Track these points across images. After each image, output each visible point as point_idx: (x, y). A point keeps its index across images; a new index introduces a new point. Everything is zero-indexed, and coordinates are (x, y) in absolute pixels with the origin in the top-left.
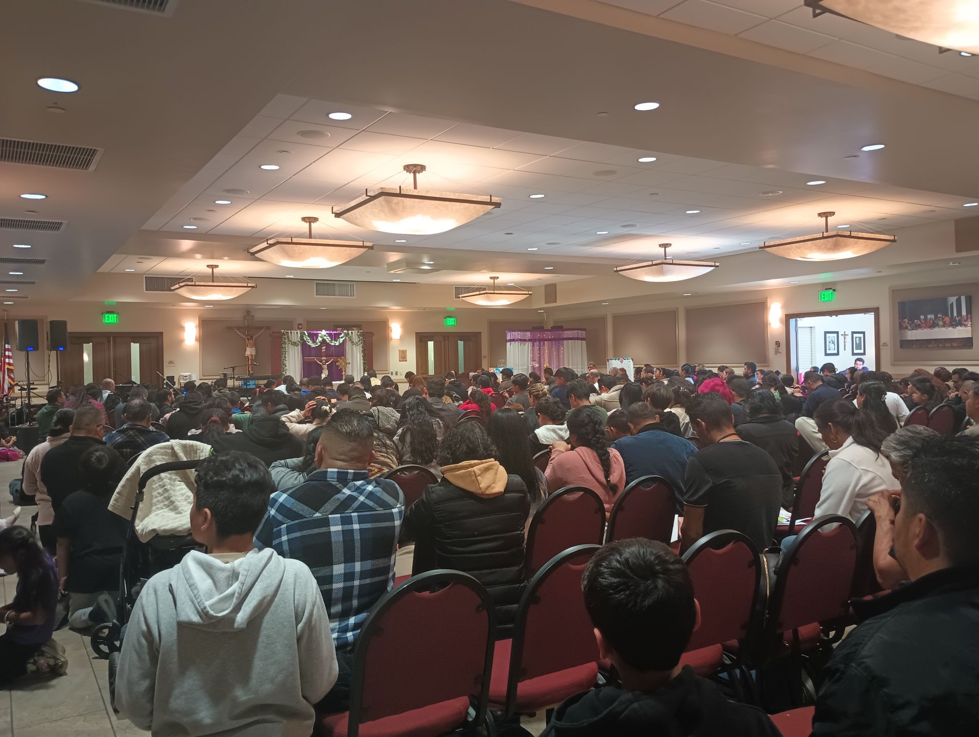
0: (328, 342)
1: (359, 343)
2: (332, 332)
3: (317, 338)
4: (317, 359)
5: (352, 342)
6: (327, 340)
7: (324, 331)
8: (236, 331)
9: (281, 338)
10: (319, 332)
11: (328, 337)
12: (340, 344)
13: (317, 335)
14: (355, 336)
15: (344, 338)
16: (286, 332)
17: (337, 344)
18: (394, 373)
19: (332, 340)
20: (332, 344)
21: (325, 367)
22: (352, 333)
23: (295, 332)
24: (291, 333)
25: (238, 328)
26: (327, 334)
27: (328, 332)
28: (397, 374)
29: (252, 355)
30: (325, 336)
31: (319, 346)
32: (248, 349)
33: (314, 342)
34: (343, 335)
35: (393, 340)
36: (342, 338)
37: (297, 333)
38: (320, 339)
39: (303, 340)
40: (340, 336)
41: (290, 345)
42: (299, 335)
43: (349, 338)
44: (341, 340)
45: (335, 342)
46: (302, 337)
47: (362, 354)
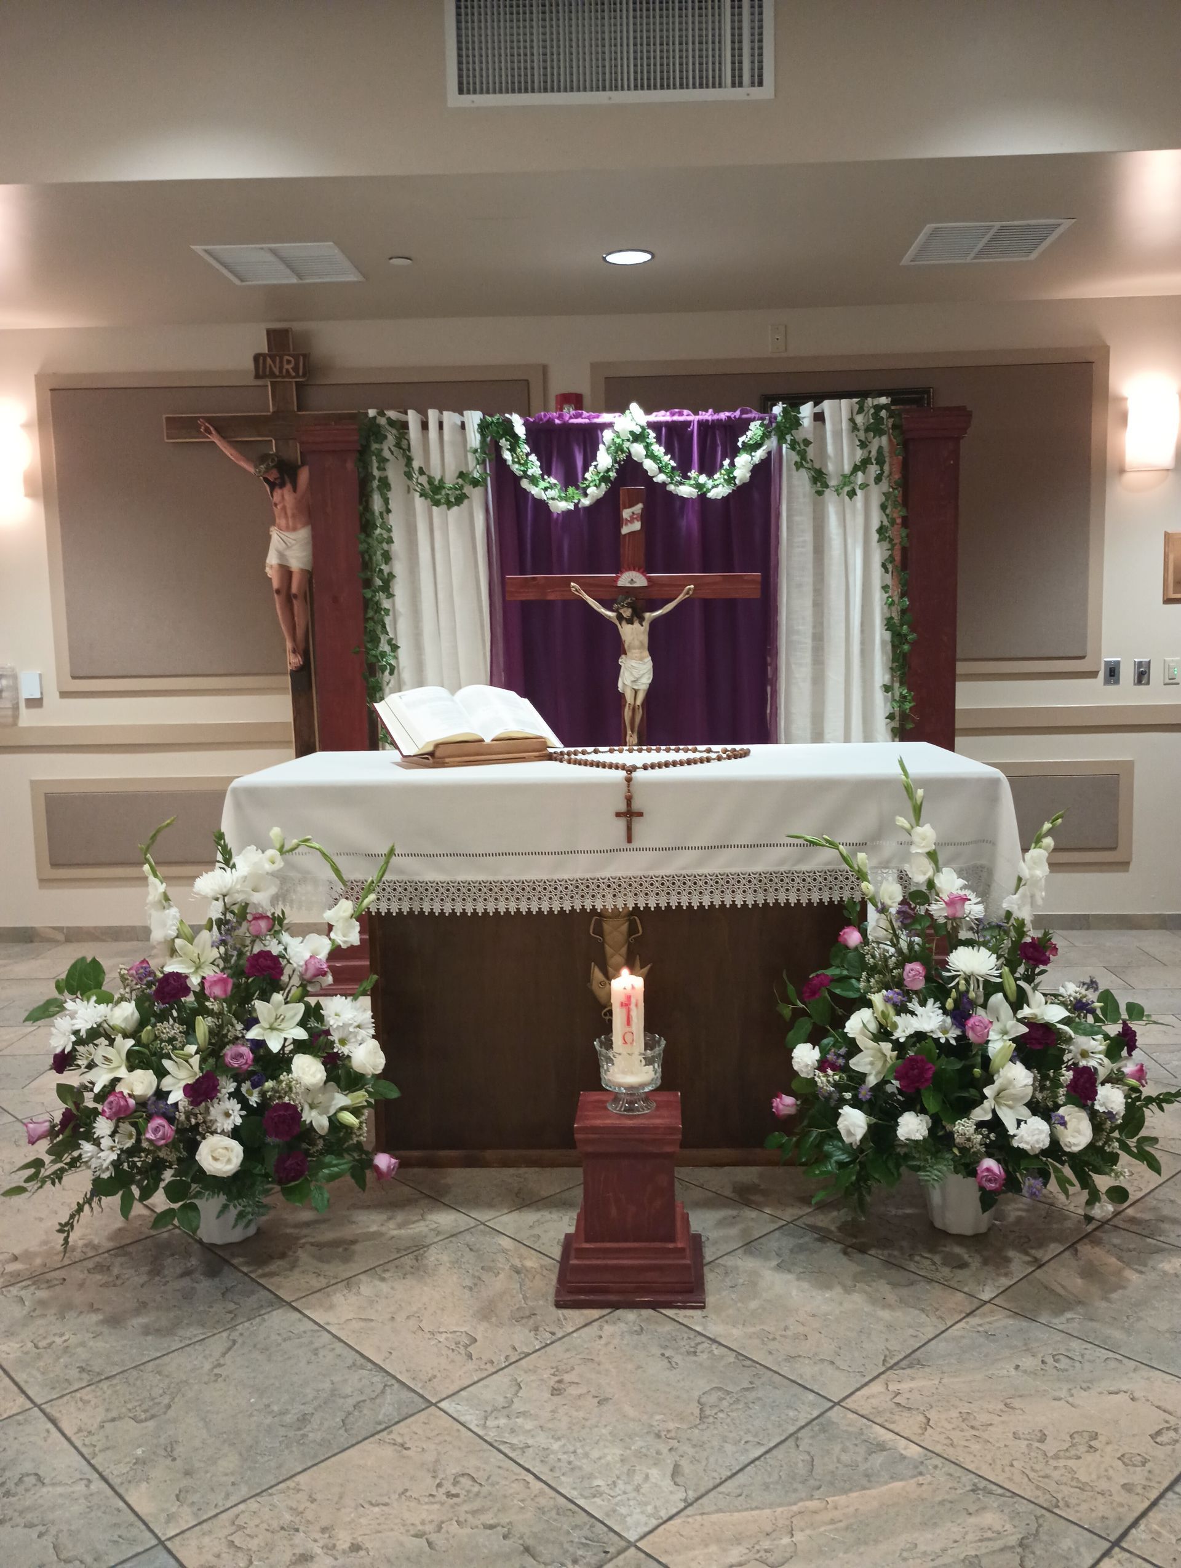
0: (661, 478)
1: (860, 477)
2: (687, 416)
3: (590, 457)
4: (586, 586)
5: (819, 478)
6: (649, 465)
7: (634, 407)
8: (215, 438)
9: (363, 454)
10: (606, 418)
11: (659, 450)
12: (741, 493)
13: (590, 437)
14: (837, 435)
15: (759, 454)
16: (391, 422)
17: (718, 490)
18: (1127, 673)
19: (683, 468)
20: (686, 491)
21: (634, 634)
22: (819, 417)
23: (450, 418)
24: (425, 426)
25: (224, 427)
26: (656, 426)
27: (662, 416)
28: (1142, 675)
29: (286, 572)
30: (637, 438)
31: (598, 503)
32: (276, 538)
33: (571, 479)
34: (755, 430)
35: (1128, 478)
36: (752, 448)
37: (463, 426)
38: (604, 460)
39: (500, 465)
40: (741, 439)
41: (420, 503)
42: (474, 439)
43: (793, 446)
44: (743, 465)
45: (703, 479)
46: (491, 451)
47: (878, 555)
